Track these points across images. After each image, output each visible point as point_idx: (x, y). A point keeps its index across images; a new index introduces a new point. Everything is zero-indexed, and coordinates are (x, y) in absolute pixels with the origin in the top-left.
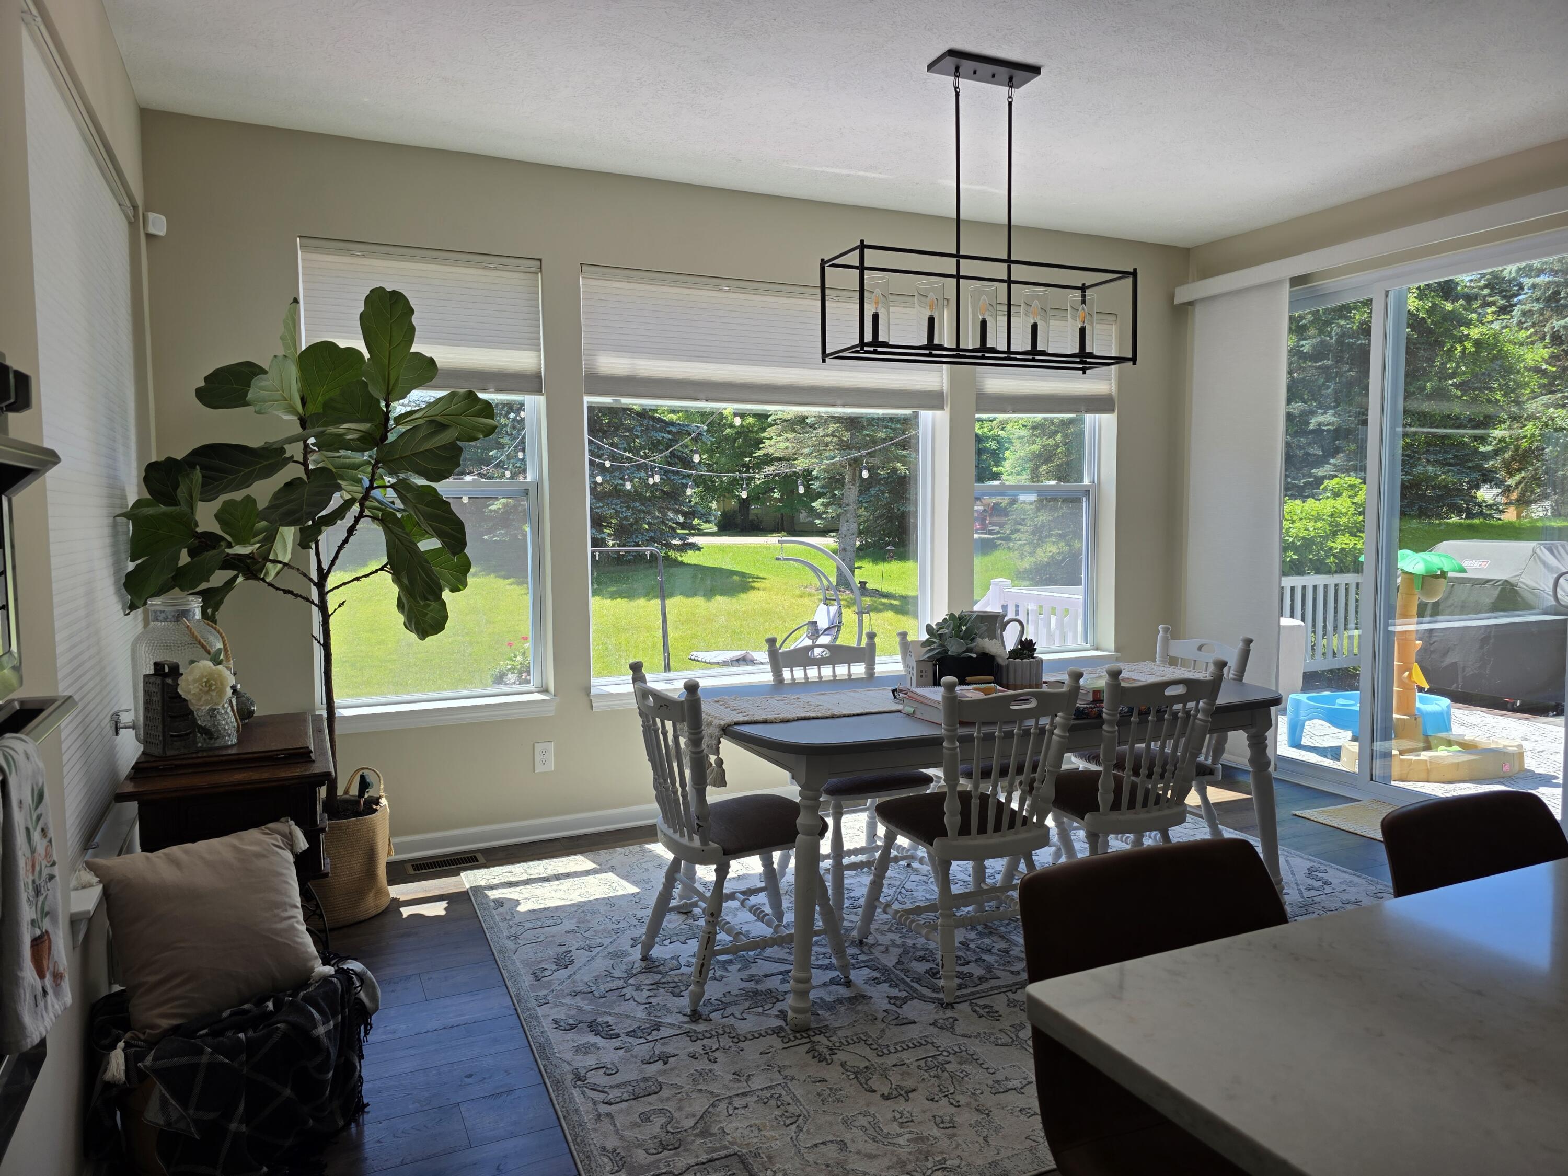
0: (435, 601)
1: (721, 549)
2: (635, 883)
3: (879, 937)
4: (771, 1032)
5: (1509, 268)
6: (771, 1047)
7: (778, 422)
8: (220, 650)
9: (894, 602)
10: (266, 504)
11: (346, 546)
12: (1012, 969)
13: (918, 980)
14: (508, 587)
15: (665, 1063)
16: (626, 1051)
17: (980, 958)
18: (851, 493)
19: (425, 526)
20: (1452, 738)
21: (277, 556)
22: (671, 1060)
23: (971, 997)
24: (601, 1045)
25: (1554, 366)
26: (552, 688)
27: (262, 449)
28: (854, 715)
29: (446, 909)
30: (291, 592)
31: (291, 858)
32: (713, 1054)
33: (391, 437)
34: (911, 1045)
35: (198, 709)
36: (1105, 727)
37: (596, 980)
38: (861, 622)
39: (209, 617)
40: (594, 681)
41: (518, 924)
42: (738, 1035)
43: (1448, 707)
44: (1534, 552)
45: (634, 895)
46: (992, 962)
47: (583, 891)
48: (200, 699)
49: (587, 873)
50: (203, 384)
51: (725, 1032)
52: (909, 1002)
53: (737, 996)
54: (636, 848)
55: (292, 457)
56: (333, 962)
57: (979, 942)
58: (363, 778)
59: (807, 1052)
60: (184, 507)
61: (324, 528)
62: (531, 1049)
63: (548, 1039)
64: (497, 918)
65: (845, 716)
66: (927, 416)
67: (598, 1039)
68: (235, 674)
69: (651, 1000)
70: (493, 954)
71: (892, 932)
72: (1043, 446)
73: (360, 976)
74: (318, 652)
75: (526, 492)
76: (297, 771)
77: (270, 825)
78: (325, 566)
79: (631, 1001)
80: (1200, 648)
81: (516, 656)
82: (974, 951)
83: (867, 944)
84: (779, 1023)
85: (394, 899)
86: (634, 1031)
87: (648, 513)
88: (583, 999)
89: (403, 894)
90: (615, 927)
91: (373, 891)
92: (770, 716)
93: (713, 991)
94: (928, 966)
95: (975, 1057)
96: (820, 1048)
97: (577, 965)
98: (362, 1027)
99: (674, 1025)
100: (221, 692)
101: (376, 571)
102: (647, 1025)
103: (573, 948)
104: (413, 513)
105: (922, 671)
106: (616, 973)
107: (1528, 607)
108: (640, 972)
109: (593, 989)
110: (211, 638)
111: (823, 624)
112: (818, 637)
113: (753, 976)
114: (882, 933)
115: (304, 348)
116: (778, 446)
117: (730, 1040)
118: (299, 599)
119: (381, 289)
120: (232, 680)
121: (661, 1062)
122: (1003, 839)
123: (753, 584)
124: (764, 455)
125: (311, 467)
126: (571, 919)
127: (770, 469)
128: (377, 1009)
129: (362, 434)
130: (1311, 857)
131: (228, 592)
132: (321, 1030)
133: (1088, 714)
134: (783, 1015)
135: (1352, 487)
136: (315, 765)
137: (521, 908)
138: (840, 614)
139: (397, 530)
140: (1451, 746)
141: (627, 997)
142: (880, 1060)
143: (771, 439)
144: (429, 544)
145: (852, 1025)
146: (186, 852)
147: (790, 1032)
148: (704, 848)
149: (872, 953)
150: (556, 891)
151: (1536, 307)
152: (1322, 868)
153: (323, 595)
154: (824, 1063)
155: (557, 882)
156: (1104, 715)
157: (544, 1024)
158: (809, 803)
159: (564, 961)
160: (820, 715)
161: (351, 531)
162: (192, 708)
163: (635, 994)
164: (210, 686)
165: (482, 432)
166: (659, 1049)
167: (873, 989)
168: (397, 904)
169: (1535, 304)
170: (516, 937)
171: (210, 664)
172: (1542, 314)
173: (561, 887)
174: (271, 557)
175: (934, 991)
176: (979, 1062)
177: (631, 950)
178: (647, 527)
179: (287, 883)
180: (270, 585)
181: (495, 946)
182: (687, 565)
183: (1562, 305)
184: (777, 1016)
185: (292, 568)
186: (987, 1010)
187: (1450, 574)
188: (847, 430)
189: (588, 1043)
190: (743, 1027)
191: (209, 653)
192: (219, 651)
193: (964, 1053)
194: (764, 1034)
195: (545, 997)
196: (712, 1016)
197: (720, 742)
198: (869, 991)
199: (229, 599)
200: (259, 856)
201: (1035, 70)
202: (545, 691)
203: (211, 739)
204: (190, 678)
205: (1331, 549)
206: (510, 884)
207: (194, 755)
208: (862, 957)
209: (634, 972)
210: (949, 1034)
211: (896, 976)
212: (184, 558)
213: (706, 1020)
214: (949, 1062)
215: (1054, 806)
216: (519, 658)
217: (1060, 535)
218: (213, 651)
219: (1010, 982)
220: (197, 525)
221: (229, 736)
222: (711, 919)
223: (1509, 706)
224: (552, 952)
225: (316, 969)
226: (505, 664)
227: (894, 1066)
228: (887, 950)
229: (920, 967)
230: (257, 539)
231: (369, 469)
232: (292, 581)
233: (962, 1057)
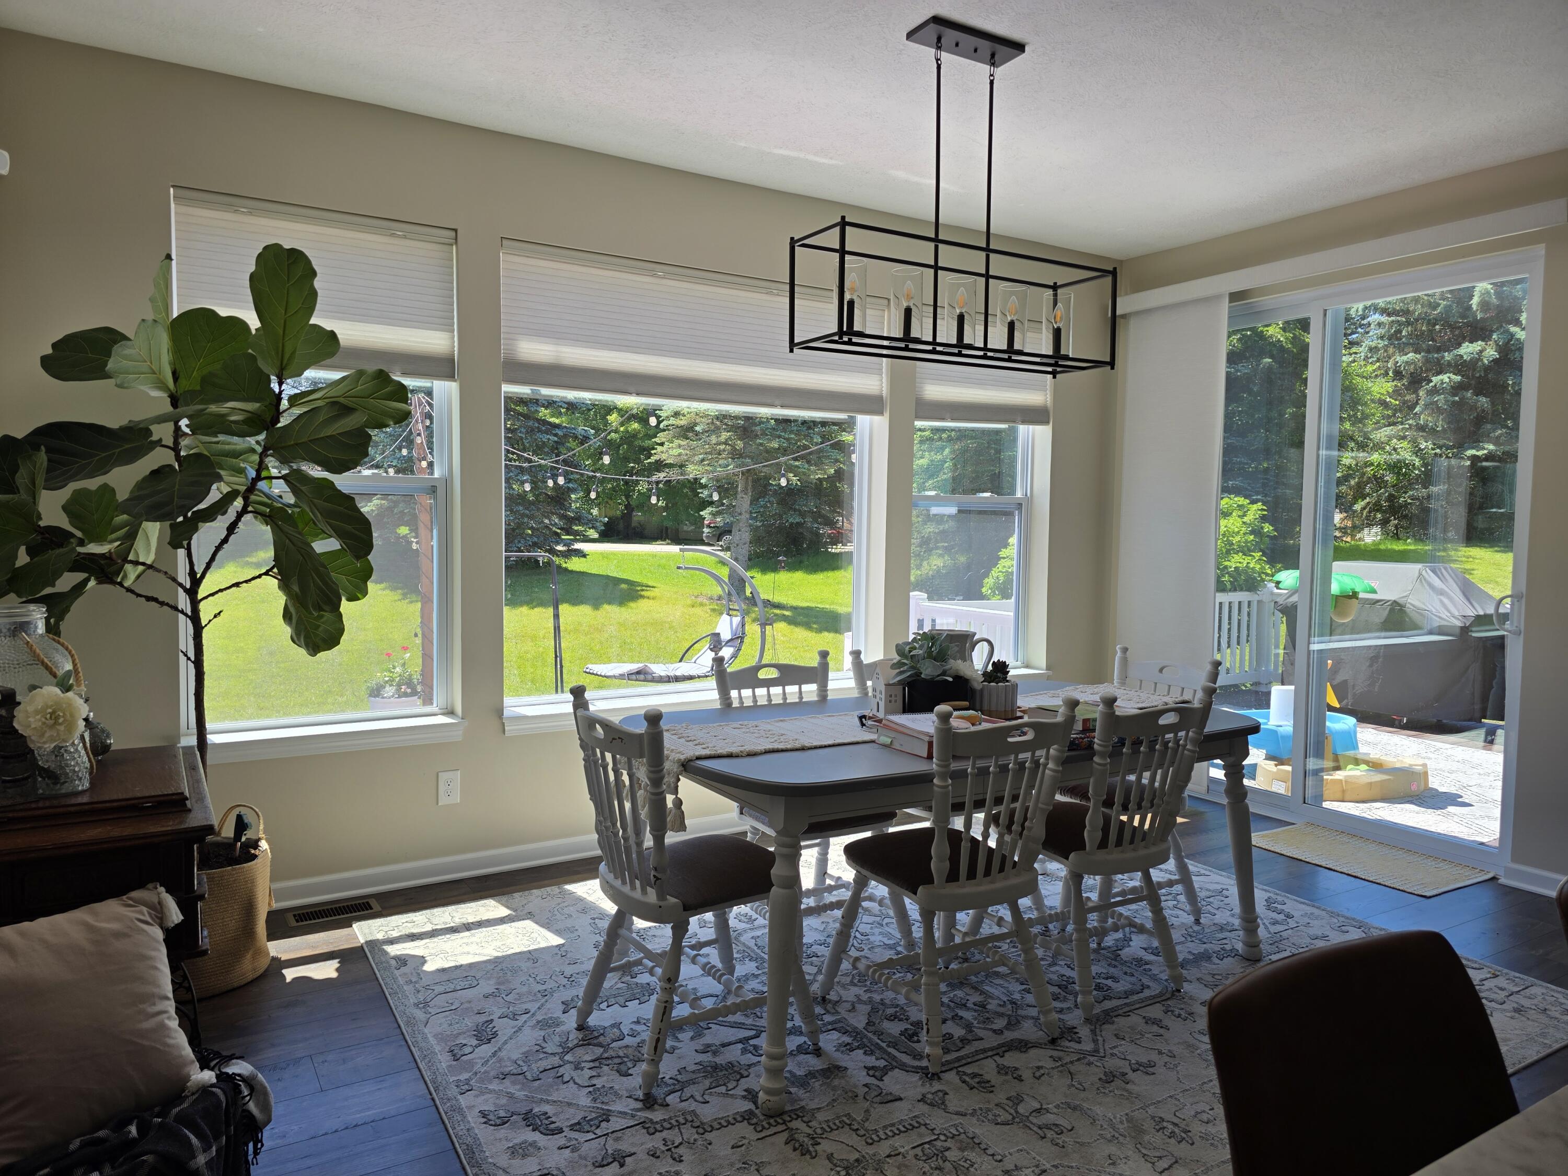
0: (331, 612)
1: (605, 556)
2: (558, 932)
3: (842, 992)
4: (739, 1119)
5: (1355, 306)
6: (744, 1138)
7: (671, 428)
8: (69, 671)
9: (787, 613)
10: (126, 496)
11: (225, 546)
12: (995, 1027)
13: (894, 1045)
14: (380, 592)
15: (622, 1165)
16: (573, 1151)
17: (957, 1015)
18: (743, 502)
19: (322, 525)
20: (1359, 756)
21: (137, 555)
22: (628, 1160)
23: (956, 1065)
24: (541, 1144)
25: (1396, 400)
26: (459, 709)
27: (123, 429)
28: (825, 747)
29: (337, 970)
30: (155, 600)
31: (159, 934)
32: (677, 1150)
33: (284, 422)
34: (903, 1129)
35: (40, 748)
36: (1096, 759)
37: (526, 1055)
38: (763, 634)
39: (53, 629)
40: (508, 701)
41: (427, 987)
42: (702, 1123)
43: (1354, 725)
44: (1420, 574)
45: (559, 947)
46: (970, 1018)
47: (499, 944)
48: (43, 735)
49: (502, 921)
50: (49, 351)
51: (686, 1120)
52: (890, 1073)
53: (693, 1072)
54: (554, 890)
55: (161, 440)
56: (213, 1064)
57: (952, 995)
58: (239, 818)
59: (786, 1143)
60: (24, 496)
61: (200, 524)
62: (457, 1152)
63: (476, 1139)
64: (401, 981)
65: (816, 748)
66: (863, 421)
67: (536, 1136)
68: (86, 701)
69: (594, 1081)
70: (399, 1027)
71: (855, 985)
72: (932, 461)
73: (249, 1081)
74: (187, 672)
75: (433, 490)
76: (169, 825)
77: (135, 894)
78: (199, 570)
79: (571, 1084)
80: (1161, 671)
81: (394, 668)
82: (948, 1006)
83: (830, 1001)
84: (747, 1106)
85: (274, 959)
86: (579, 1123)
87: (531, 517)
88: (514, 1083)
89: (285, 952)
90: (542, 988)
91: (251, 952)
92: (734, 749)
93: (668, 1068)
94: (904, 1026)
95: (976, 1141)
96: (802, 1138)
97: (501, 1038)
98: (251, 1145)
99: (625, 1113)
100: (71, 727)
101: (260, 576)
102: (594, 1115)
103: (495, 1017)
104: (308, 510)
105: (891, 696)
106: (550, 1048)
107: (1414, 627)
108: (577, 1046)
109: (525, 1069)
110: (58, 658)
111: (726, 635)
112: (721, 649)
113: (709, 1046)
114: (844, 986)
115: (175, 315)
116: (671, 452)
117: (695, 1130)
118: (165, 607)
119: (277, 246)
120: (84, 710)
121: (616, 1164)
122: (993, 886)
123: (643, 593)
124: (657, 461)
125: (182, 453)
126: (489, 979)
127: (661, 476)
128: (269, 1121)
129: (249, 415)
130: (1265, 887)
131: (76, 599)
132: (201, 1159)
133: (1078, 745)
134: (751, 1095)
135: (1240, 507)
136: (191, 815)
137: (429, 967)
138: (743, 625)
139: (287, 528)
140: (1358, 765)
141: (566, 1078)
142: (870, 1150)
143: (662, 444)
144: (325, 545)
145: (831, 1104)
146: (22, 934)
147: (762, 1118)
148: (661, 903)
149: (837, 1012)
150: (467, 944)
151: (1381, 344)
152: (1280, 899)
153: (195, 603)
154: (808, 1157)
155: (467, 934)
156: (1096, 746)
157: (470, 1119)
158: (785, 850)
159: (484, 1034)
160: (789, 746)
161: (232, 529)
162: (32, 746)
163: (575, 1074)
164: (57, 718)
165: (393, 417)
166: (611, 1146)
167: (846, 1057)
168: (278, 965)
169: (1380, 341)
170: (426, 1004)
171: (57, 690)
172: (1386, 351)
173: (473, 939)
174: (131, 557)
175: (914, 1058)
176: (983, 1146)
177: (564, 1018)
178: (530, 532)
179: (156, 968)
180: (129, 590)
181: (401, 1017)
182: (572, 572)
183: (1404, 343)
184: (744, 1097)
185: (158, 571)
186: (977, 1080)
187: (1361, 595)
188: (739, 439)
189: (525, 1142)
190: (707, 1113)
191: (55, 676)
192: (68, 674)
193: (963, 1136)
194: (732, 1121)
195: (467, 1082)
196: (669, 1099)
197: (679, 780)
198: (843, 1060)
199: (78, 607)
200: (117, 935)
201: (1019, 47)
202: (451, 713)
203: (55, 784)
204: (30, 709)
205: (1226, 567)
206: (413, 937)
207: (33, 806)
208: (828, 1018)
209: (570, 1045)
210: (941, 1112)
211: (870, 1040)
212: (23, 558)
213: (662, 1105)
214: (948, 1149)
215: (1044, 848)
216: (398, 670)
217: (945, 548)
218: (60, 673)
219: (995, 1044)
220: (41, 519)
221: (80, 779)
222: (668, 986)
223: (1397, 722)
224: (470, 1022)
225: (193, 1077)
226: (380, 676)
227: (889, 1156)
228: (853, 1009)
229: (894, 1028)
230: (113, 536)
231: (256, 458)
232: (156, 586)
233: (961, 1141)
